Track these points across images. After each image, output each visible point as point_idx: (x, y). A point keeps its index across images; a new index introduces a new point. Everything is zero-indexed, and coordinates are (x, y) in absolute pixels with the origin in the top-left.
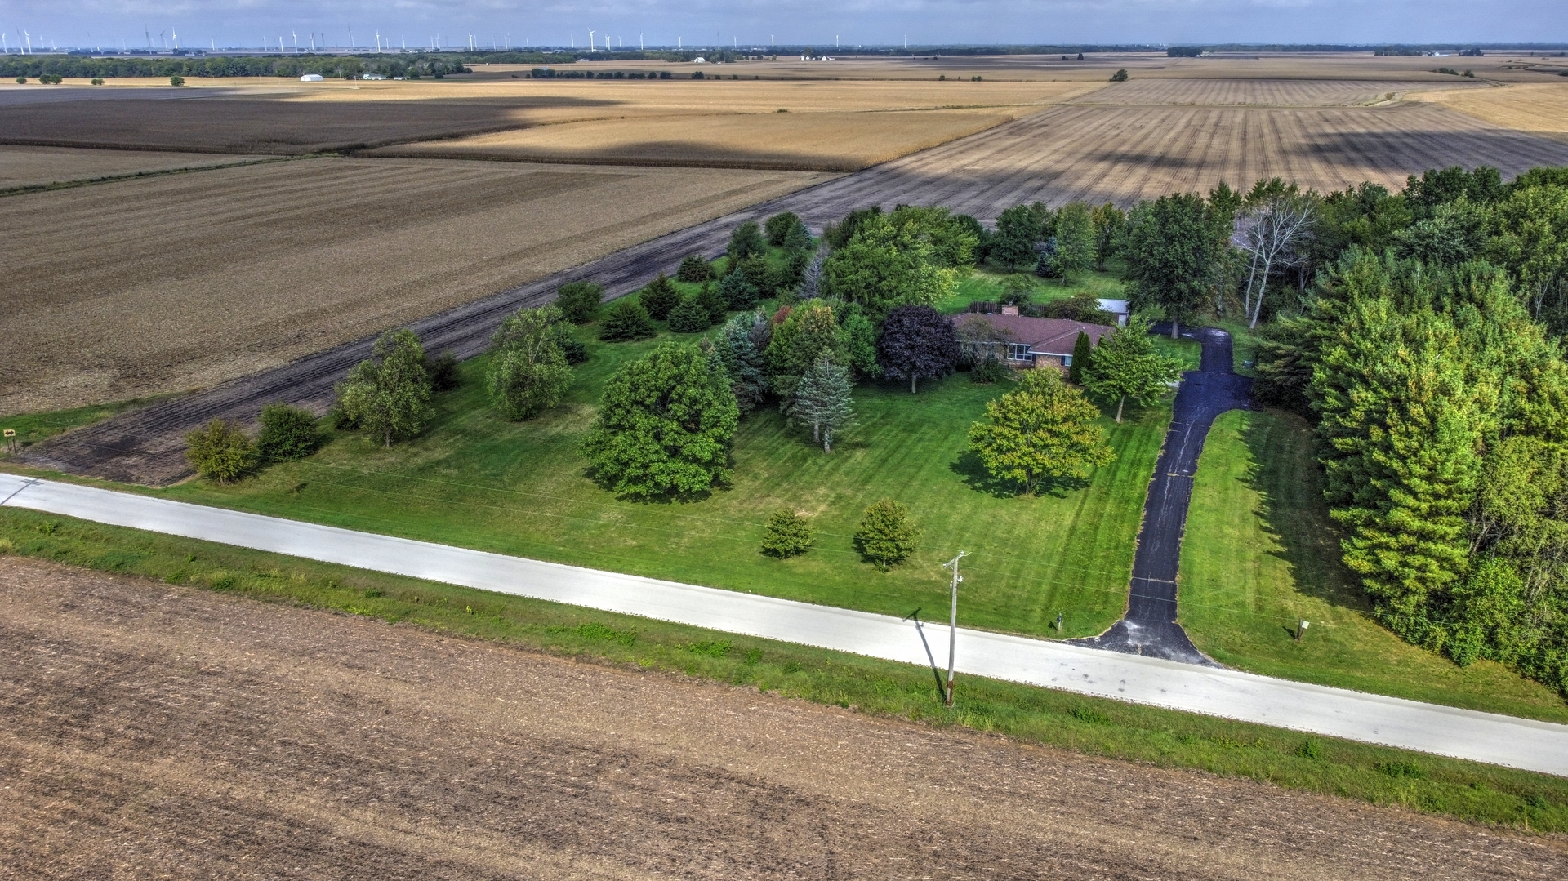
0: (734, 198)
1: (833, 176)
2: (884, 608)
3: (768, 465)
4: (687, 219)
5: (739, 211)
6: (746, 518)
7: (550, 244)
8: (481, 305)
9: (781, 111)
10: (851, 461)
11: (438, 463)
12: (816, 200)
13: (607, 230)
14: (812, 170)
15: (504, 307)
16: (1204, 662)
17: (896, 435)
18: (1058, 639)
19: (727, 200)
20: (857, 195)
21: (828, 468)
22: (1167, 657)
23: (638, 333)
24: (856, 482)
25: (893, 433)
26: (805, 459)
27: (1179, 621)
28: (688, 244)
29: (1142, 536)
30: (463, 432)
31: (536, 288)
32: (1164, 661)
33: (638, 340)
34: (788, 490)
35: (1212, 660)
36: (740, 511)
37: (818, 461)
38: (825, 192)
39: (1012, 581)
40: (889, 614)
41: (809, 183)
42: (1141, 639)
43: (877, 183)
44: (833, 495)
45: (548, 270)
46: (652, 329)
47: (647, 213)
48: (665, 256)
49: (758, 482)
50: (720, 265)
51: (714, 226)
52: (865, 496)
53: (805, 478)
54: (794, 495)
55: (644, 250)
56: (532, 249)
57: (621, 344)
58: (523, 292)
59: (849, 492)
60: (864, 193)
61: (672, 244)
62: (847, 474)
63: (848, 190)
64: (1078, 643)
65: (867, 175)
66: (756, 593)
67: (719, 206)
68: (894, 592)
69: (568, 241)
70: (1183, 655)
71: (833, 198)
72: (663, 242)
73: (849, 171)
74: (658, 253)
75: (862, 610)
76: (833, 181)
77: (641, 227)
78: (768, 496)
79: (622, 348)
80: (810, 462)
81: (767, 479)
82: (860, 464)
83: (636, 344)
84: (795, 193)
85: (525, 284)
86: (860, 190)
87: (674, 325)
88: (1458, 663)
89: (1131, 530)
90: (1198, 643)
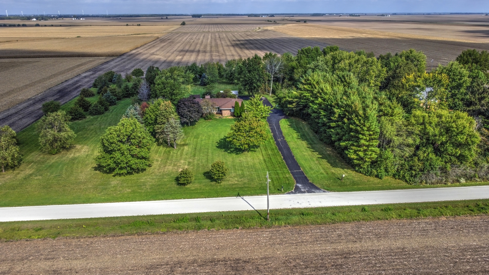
0: (81, 67)
1: (111, 58)
2: (228, 195)
3: (159, 156)
4: (68, 75)
5: (86, 72)
6: (163, 175)
7: (19, 88)
8: (5, 114)
9: (78, 37)
10: (185, 150)
11: (31, 175)
12: (111, 66)
13: (39, 82)
14: (103, 56)
15: (16, 113)
16: (324, 192)
17: (193, 140)
18: (283, 193)
19: (79, 68)
20: (124, 64)
21: (179, 153)
22: (315, 192)
23: (80, 117)
24: (191, 157)
25: (192, 140)
26: (169, 152)
27: (310, 181)
28: (75, 84)
29: (284, 159)
30: (32, 162)
31: (25, 105)
32: (314, 193)
33: (80, 120)
34: (171, 163)
35: (326, 191)
36: (160, 173)
37: (174, 152)
38: (113, 64)
39: (259, 179)
40: (231, 196)
41: (105, 61)
42: (305, 188)
43: (129, 60)
44: (187, 162)
45: (25, 98)
46: (84, 115)
47: (51, 74)
48: (69, 89)
49: (159, 162)
50: (94, 90)
51: (80, 77)
52: (197, 161)
53: (174, 158)
54: (174, 164)
55: (59, 87)
56: (13, 91)
57: (75, 122)
58: (21, 107)
59: (191, 160)
60: (126, 63)
61: (69, 85)
62: (186, 154)
63: (120, 62)
64: (289, 193)
65: (123, 57)
66: (185, 199)
67: (77, 71)
68: (227, 189)
69: (26, 86)
70: (318, 191)
71: (117, 65)
72: (65, 84)
73: (116, 56)
74: (65, 88)
75: (222, 197)
76: (113, 60)
77: (52, 80)
78: (166, 166)
79: (76, 123)
80: (172, 153)
81: (161, 160)
82: (188, 151)
83: (80, 121)
84: (102, 64)
85: (19, 104)
86: (124, 62)
87: (92, 113)
88: (381, 178)
89: (280, 158)
90: (319, 187)
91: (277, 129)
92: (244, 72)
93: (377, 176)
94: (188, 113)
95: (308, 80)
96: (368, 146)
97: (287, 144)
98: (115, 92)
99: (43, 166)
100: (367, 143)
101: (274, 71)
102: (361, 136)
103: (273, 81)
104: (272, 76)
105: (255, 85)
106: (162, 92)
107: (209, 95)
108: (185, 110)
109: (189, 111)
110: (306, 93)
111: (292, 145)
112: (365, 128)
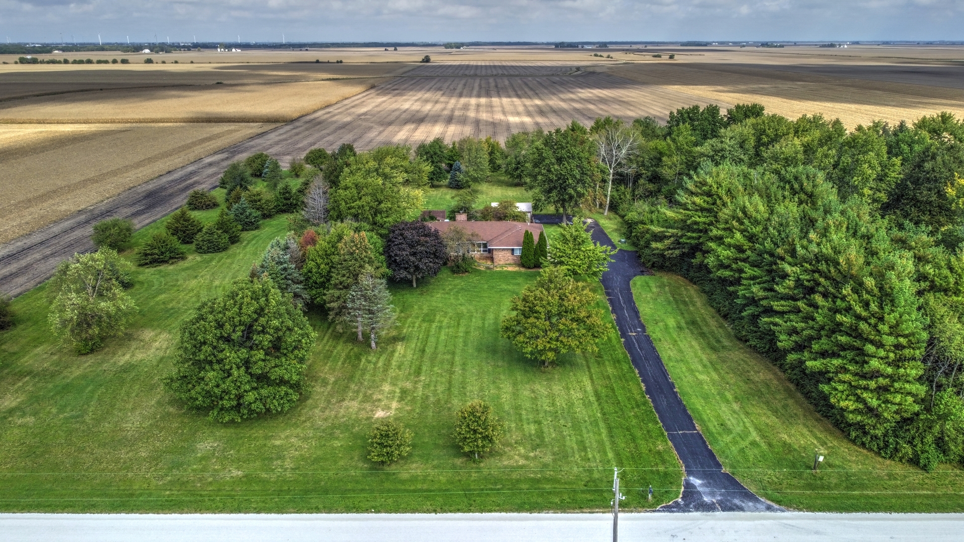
0: (208, 144)
1: (273, 126)
3: (330, 369)
4: (177, 161)
5: (215, 153)
6: (334, 427)
7: (69, 187)
8: (19, 244)
9: (218, 83)
10: (397, 354)
12: (269, 143)
13: (114, 173)
14: (257, 122)
15: (42, 243)
16: (769, 508)
17: (420, 326)
18: (652, 508)
19: (203, 145)
20: (297, 138)
21: (380, 364)
22: (741, 509)
23: (171, 258)
24: (410, 374)
25: (417, 325)
26: (358, 357)
27: (726, 470)
28: (185, 180)
29: (648, 391)
31: (67, 224)
32: (741, 513)
33: (172, 263)
34: (358, 392)
35: (776, 506)
36: (326, 420)
37: (370, 358)
38: (273, 137)
39: (583, 454)
41: (260, 131)
42: (712, 494)
43: (307, 129)
44: (398, 390)
45: (73, 208)
46: (182, 253)
47: (143, 158)
48: (170, 191)
49: (329, 387)
50: (219, 194)
51: (200, 165)
52: (424, 387)
53: (367, 377)
54: (365, 395)
55: (151, 187)
56: (54, 192)
57: (159, 268)
58: (56, 229)
59: (408, 385)
60: (300, 136)
61: (172, 181)
62: (399, 368)
63: (289, 134)
64: (668, 509)
65: (297, 124)
66: (379, 512)
67: (198, 150)
68: (496, 484)
69: (85, 183)
70: (751, 504)
71: (281, 141)
72: (164, 180)
73: (284, 121)
74: (163, 188)
75: (482, 511)
76: (276, 129)
77: (141, 169)
78: (344, 400)
79: (160, 271)
80: (363, 360)
81: (335, 382)
82: (404, 356)
83: (171, 267)
84: (252, 138)
85: (55, 222)
86: (297, 134)
87: (201, 248)
88: (925, 468)
89: (638, 388)
90: (753, 489)
91: (625, 303)
92: (547, 161)
93: (914, 461)
94: (412, 259)
95: (704, 183)
96: (893, 378)
97: (654, 348)
98: (259, 201)
99: (50, 386)
100: (889, 370)
101: (616, 160)
102: (870, 348)
103: (613, 181)
104: (611, 171)
105: (571, 191)
106: (353, 208)
107: (465, 212)
108: (404, 250)
109: (414, 254)
110: (699, 217)
111: (666, 352)
112: (884, 328)
